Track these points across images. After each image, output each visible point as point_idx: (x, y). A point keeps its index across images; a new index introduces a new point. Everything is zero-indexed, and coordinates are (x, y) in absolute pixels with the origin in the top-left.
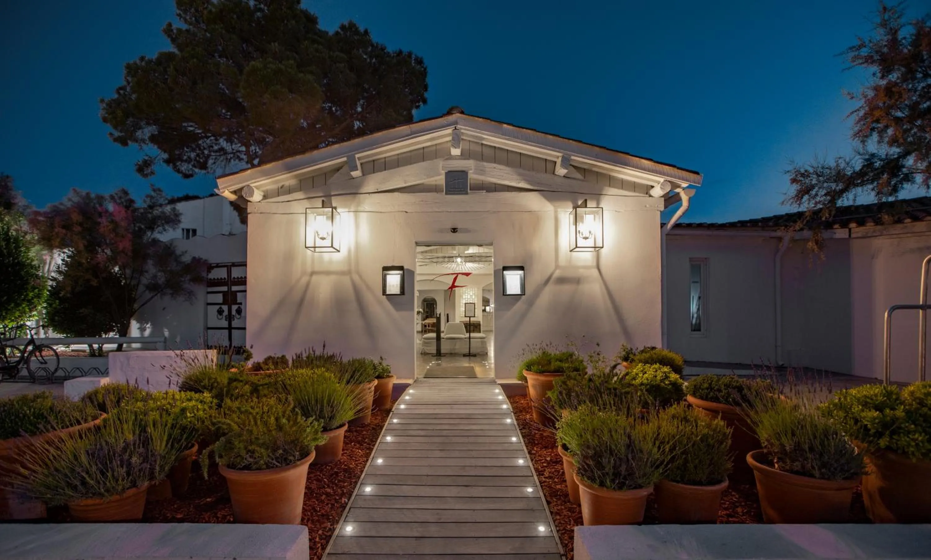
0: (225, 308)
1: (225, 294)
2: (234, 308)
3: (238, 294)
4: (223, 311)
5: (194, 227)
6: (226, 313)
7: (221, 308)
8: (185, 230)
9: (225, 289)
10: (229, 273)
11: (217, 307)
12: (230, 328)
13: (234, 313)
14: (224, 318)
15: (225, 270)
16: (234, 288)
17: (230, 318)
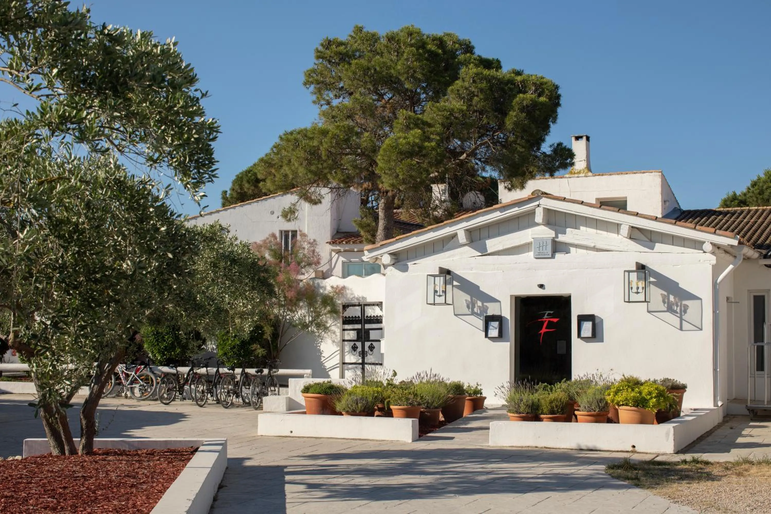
0: (359, 344)
1: (358, 331)
2: (367, 344)
3: (370, 331)
4: (357, 348)
5: (293, 229)
6: (360, 349)
7: (355, 344)
8: (283, 232)
9: (358, 326)
10: (363, 311)
11: (352, 343)
12: (363, 364)
13: (367, 349)
14: (358, 354)
15: (358, 308)
16: (367, 326)
17: (363, 354)
